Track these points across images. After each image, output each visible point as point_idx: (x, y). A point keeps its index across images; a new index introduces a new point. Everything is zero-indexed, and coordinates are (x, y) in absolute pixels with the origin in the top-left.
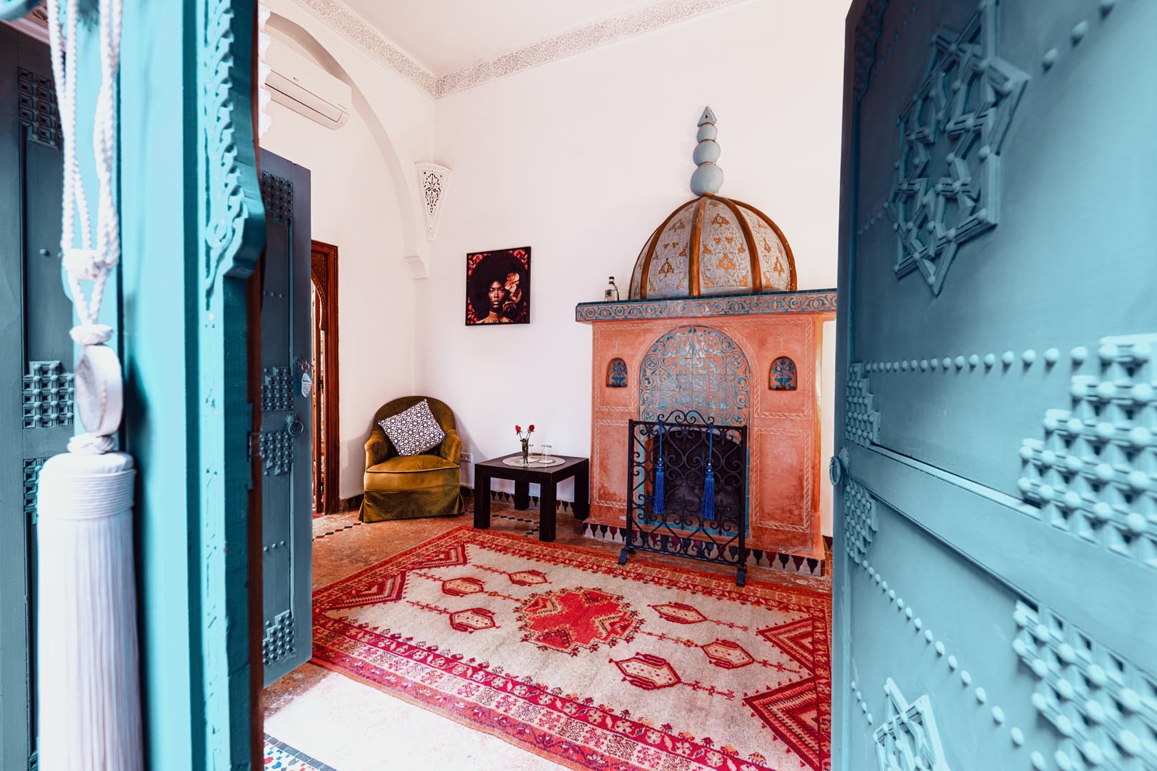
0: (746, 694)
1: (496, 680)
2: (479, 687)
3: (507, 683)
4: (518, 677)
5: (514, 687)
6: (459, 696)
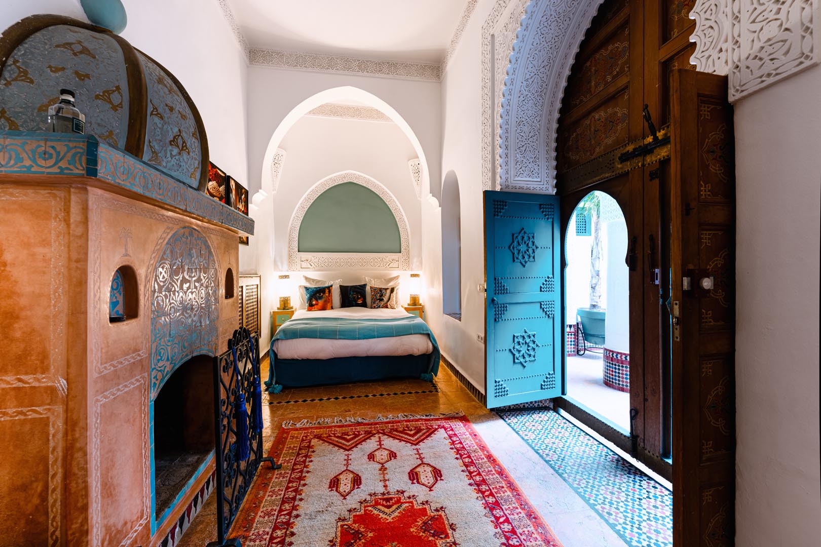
1: (506, 530)
2: (521, 534)
3: (501, 523)
4: (491, 521)
5: (500, 517)
6: (538, 537)
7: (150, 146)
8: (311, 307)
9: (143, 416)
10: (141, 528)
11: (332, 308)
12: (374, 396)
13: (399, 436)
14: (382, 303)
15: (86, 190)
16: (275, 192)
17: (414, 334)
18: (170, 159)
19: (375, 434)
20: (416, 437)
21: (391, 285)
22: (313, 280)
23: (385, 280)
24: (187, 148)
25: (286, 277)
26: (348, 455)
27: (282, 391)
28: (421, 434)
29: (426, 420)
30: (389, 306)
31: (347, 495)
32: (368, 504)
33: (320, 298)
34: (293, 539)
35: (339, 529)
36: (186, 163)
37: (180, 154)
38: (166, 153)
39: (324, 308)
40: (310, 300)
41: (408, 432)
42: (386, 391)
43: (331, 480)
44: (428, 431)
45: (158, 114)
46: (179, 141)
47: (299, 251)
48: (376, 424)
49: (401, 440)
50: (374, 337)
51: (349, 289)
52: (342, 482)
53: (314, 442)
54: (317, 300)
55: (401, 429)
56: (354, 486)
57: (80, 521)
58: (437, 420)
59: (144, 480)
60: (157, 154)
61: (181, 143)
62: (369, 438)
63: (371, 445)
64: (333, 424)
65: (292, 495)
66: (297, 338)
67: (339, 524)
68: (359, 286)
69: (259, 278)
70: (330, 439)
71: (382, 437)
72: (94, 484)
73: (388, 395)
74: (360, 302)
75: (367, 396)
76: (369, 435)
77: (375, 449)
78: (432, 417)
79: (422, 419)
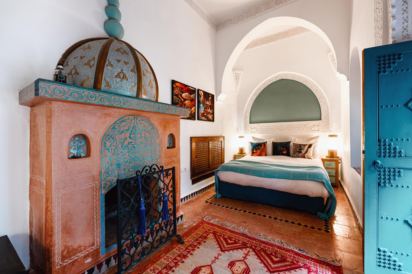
7: (105, 79)
8: (253, 154)
9: (95, 201)
10: (92, 250)
11: (266, 155)
12: (270, 217)
13: (264, 257)
14: (301, 154)
15: (51, 103)
16: (237, 94)
17: (309, 180)
18: (116, 84)
19: (248, 247)
20: (276, 266)
21: (310, 142)
22: (257, 139)
23: (307, 139)
24: (126, 78)
25: (242, 137)
26: (219, 255)
27: (221, 198)
28: (283, 264)
29: (296, 254)
30: (306, 157)
33: (259, 149)
36: (126, 85)
37: (121, 81)
38: (113, 82)
39: (260, 155)
40: (253, 150)
41: (273, 257)
42: (281, 217)
43: (197, 267)
44: (290, 265)
45: (111, 65)
46: (121, 75)
47: (250, 123)
48: (255, 239)
49: (262, 262)
50: (275, 177)
51: (278, 144)
53: (211, 236)
54: (256, 150)
55: (269, 252)
57: (49, 240)
58: (308, 258)
59: (95, 229)
60: (108, 83)
61: (123, 75)
62: (241, 248)
63: (238, 254)
64: (229, 228)
65: (173, 265)
66: (228, 171)
68: (285, 142)
69: (223, 138)
70: (219, 238)
71: (250, 252)
72: (56, 227)
73: (281, 220)
74: (285, 152)
75: (265, 216)
76: (244, 246)
77: (239, 259)
78: (304, 254)
79: (293, 251)
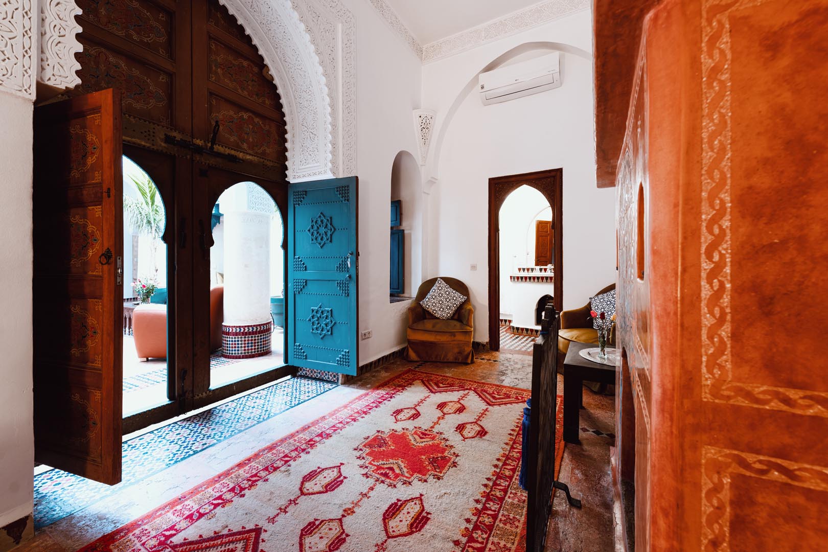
0: (265, 531)
31: (417, 498)
32: (405, 479)
34: (486, 482)
35: (444, 471)
52: (409, 519)
56: (401, 505)
65: (477, 535)
67: (442, 475)
